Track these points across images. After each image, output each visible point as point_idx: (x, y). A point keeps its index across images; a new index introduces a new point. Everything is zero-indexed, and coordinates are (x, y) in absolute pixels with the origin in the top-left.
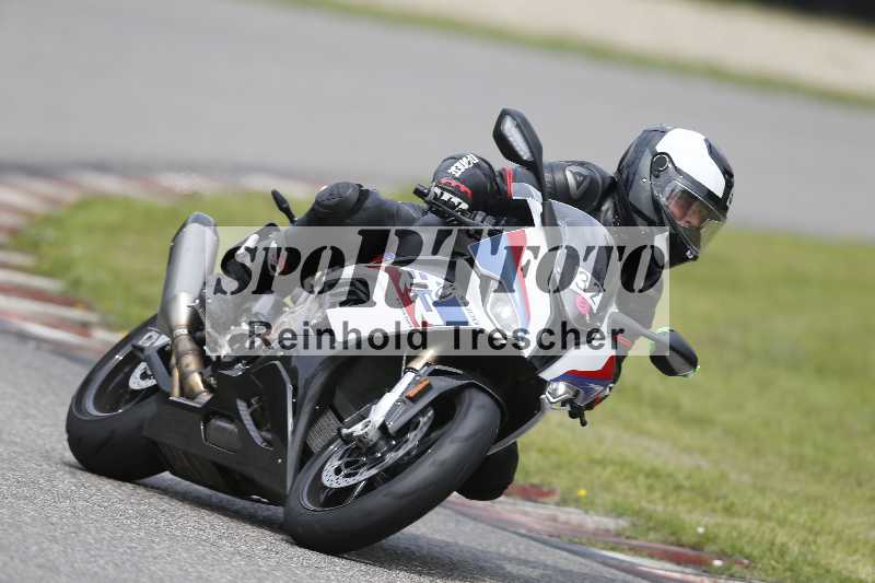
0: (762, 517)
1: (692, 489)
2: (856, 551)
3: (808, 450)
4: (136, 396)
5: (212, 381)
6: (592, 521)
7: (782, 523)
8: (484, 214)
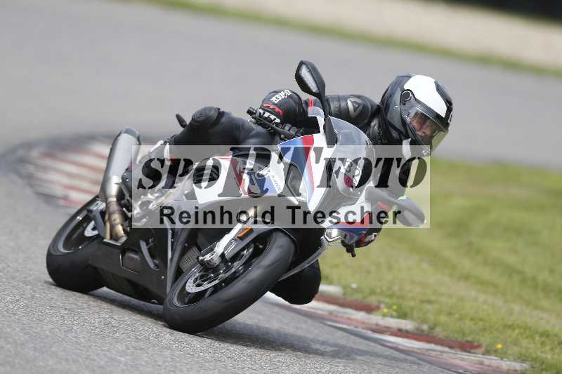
4: (87, 240)
5: (129, 229)
6: (506, 365)
8: (290, 126)
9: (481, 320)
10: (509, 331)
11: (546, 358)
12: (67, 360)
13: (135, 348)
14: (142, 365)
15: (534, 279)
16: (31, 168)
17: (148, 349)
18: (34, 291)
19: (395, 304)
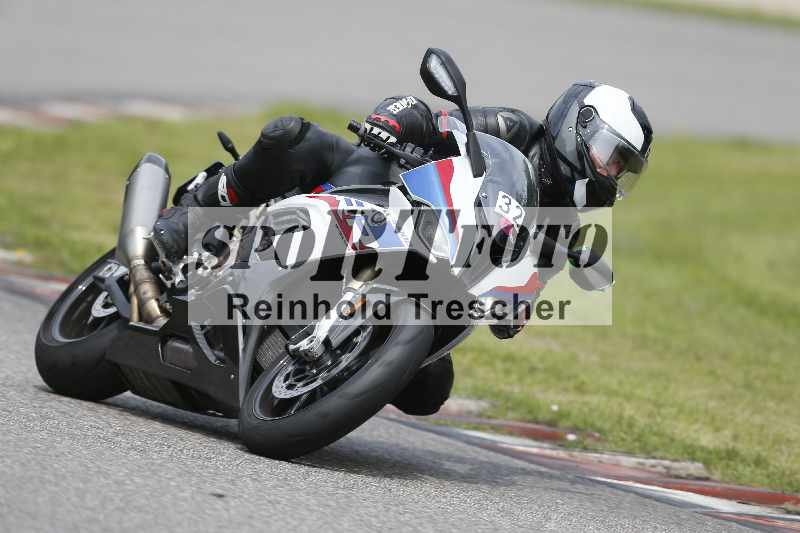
0: (611, 393)
1: (546, 370)
2: (697, 421)
3: (651, 332)
4: (101, 323)
5: (168, 306)
7: (628, 398)
8: (413, 146)
11: (512, 393)
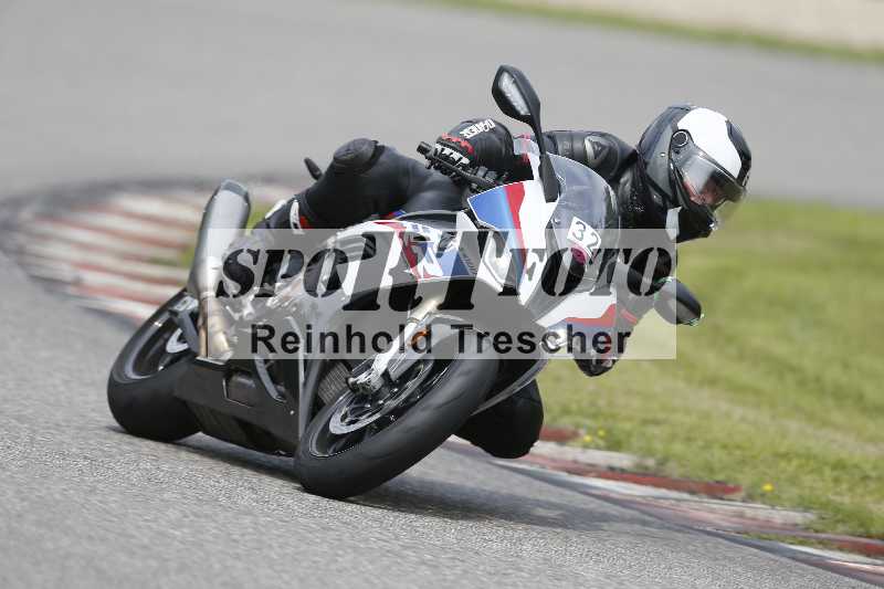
1: (879, 479)
6: (780, 516)
8: (486, 170)
9: (738, 447)
10: (783, 464)
11: (842, 504)
12: (90, 538)
13: (196, 515)
14: (208, 541)
15: (818, 379)
16: (21, 239)
17: (217, 515)
18: (34, 431)
19: (601, 428)
